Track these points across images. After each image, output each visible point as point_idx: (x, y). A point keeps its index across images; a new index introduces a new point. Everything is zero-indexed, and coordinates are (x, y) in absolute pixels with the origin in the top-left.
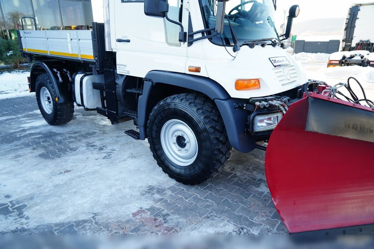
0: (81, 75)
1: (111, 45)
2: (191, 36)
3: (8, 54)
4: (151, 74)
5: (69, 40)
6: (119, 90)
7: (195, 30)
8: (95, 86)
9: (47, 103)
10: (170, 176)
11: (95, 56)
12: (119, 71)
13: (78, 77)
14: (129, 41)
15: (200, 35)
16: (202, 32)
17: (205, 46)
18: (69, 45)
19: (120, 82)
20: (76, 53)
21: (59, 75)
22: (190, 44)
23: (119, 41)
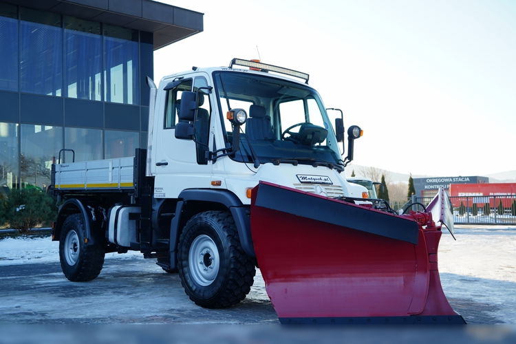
0: (118, 207)
1: (151, 169)
2: (215, 154)
3: (18, 210)
4: (184, 193)
5: (110, 169)
6: (155, 216)
7: (218, 149)
8: (131, 216)
9: (71, 251)
10: (196, 304)
11: (134, 183)
12: (157, 194)
13: (114, 210)
14: (166, 164)
15: (221, 153)
16: (223, 150)
17: (226, 163)
18: (110, 174)
19: (156, 207)
20: (116, 182)
21: (92, 212)
22: (214, 161)
23: (158, 164)
